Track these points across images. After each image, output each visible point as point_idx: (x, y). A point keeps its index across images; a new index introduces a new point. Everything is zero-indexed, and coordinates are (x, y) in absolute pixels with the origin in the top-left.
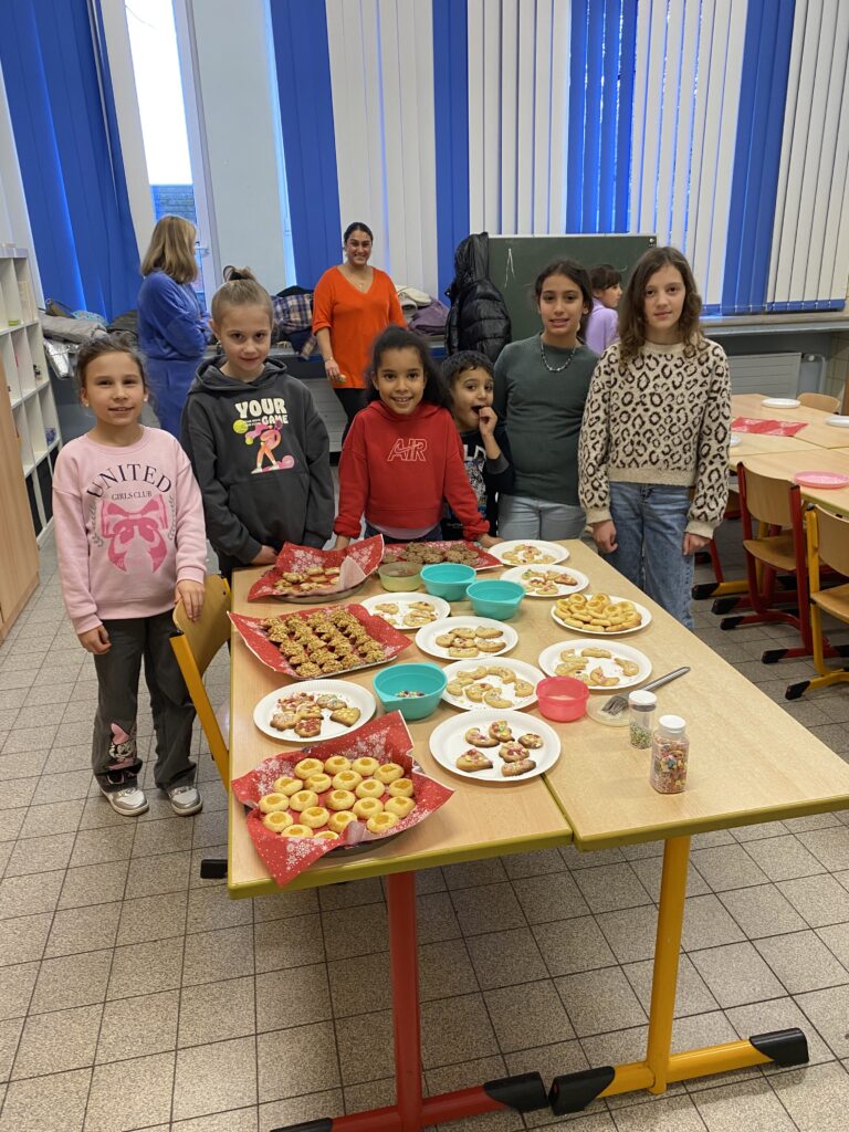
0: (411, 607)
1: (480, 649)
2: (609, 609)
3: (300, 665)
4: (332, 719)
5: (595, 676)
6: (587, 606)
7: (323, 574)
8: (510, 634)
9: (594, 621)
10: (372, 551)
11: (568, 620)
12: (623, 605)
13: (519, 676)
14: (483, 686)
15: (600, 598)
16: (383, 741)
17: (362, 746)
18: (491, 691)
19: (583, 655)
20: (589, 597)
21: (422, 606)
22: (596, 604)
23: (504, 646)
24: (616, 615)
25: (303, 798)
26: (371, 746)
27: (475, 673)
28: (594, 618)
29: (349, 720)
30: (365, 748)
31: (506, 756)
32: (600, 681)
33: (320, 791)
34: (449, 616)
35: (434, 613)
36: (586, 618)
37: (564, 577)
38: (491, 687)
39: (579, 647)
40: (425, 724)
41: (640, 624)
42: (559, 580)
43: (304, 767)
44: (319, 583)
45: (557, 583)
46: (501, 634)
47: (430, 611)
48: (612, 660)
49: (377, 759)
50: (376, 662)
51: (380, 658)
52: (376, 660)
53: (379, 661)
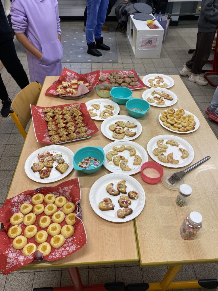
0: (105, 107)
1: (125, 134)
2: (183, 118)
3: (52, 136)
4: (56, 168)
5: (169, 158)
6: (174, 115)
7: (77, 84)
8: (139, 128)
9: (175, 125)
10: (96, 77)
11: (165, 123)
12: (189, 116)
13: (138, 153)
14: (121, 157)
15: (181, 111)
16: (70, 191)
17: (61, 191)
18: (124, 160)
19: (167, 143)
20: (176, 110)
21: (109, 107)
22: (178, 115)
23: (135, 134)
24: (185, 122)
25: (29, 218)
26: (65, 192)
27: (120, 148)
28: (176, 123)
29: (62, 171)
30: (62, 192)
31: (121, 203)
32: (170, 161)
33: (37, 214)
34: (119, 114)
35: (113, 111)
36: (172, 123)
37: (168, 95)
38: (124, 159)
39: (166, 138)
40: (92, 177)
41: (194, 128)
42: (166, 97)
43: (35, 199)
44: (73, 89)
45: (165, 98)
46: (136, 126)
47: (112, 110)
48: (178, 148)
49: (66, 198)
50: (82, 138)
51: (84, 137)
52: (82, 137)
53: (84, 138)
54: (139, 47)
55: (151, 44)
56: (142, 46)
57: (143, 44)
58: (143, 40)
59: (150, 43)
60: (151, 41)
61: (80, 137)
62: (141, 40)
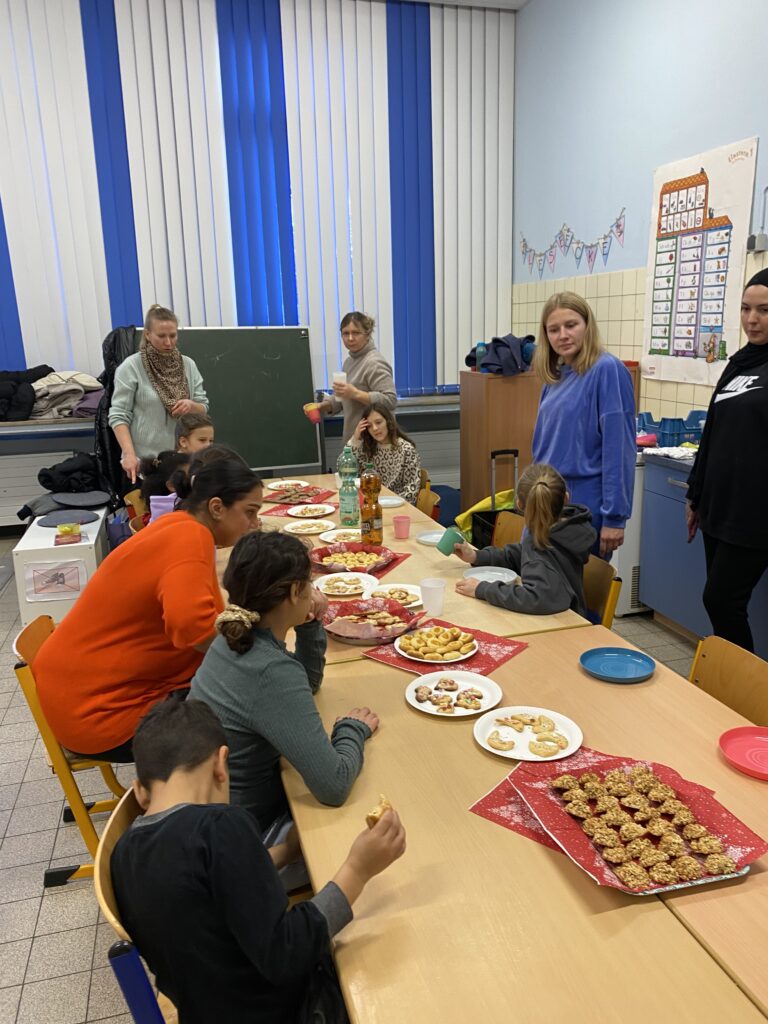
3: (620, 864)
50: (723, 874)
51: (728, 870)
52: (723, 871)
53: (728, 873)
54: (28, 594)
55: (63, 583)
56: (36, 591)
57: (40, 586)
58: (36, 574)
59: (61, 580)
60: (62, 575)
61: (715, 872)
62: (30, 575)
